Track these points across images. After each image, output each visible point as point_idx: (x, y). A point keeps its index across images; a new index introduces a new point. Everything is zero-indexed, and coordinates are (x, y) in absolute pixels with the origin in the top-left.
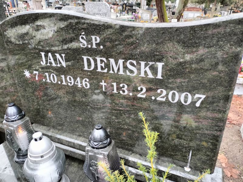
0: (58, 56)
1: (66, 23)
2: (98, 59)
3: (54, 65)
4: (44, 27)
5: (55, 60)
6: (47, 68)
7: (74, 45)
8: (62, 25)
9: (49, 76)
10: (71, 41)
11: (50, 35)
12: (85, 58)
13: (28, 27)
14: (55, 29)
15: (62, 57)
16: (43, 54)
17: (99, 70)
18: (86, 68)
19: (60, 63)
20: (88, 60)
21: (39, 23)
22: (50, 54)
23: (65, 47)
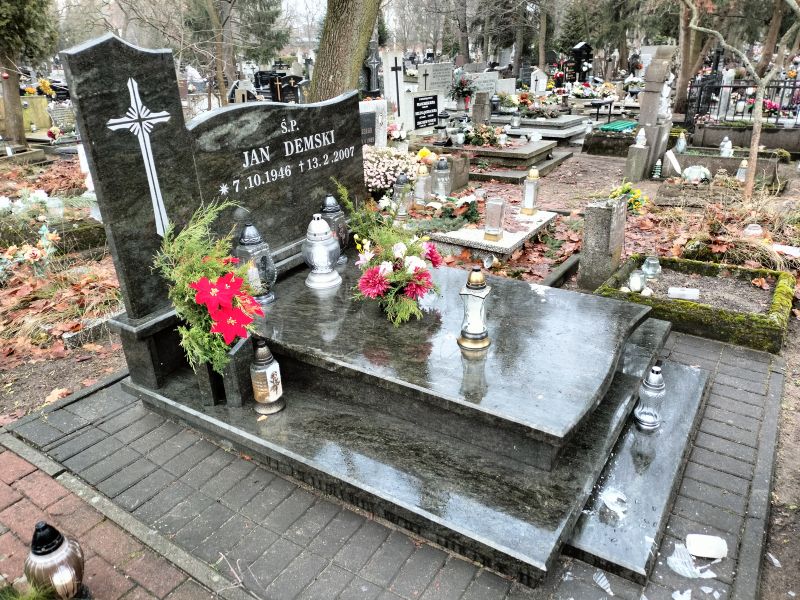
0: (262, 150)
1: (269, 113)
2: (296, 141)
3: (258, 162)
4: (248, 122)
5: (259, 156)
6: (250, 169)
7: (277, 133)
8: (266, 116)
9: (253, 179)
10: (274, 129)
11: (255, 130)
12: (286, 143)
13: (230, 125)
14: (260, 121)
15: (266, 150)
16: (246, 153)
17: (297, 152)
18: (287, 154)
19: (264, 157)
20: (289, 144)
21: (243, 118)
22: (254, 151)
23: (269, 138)
